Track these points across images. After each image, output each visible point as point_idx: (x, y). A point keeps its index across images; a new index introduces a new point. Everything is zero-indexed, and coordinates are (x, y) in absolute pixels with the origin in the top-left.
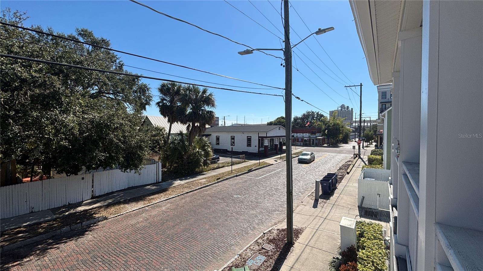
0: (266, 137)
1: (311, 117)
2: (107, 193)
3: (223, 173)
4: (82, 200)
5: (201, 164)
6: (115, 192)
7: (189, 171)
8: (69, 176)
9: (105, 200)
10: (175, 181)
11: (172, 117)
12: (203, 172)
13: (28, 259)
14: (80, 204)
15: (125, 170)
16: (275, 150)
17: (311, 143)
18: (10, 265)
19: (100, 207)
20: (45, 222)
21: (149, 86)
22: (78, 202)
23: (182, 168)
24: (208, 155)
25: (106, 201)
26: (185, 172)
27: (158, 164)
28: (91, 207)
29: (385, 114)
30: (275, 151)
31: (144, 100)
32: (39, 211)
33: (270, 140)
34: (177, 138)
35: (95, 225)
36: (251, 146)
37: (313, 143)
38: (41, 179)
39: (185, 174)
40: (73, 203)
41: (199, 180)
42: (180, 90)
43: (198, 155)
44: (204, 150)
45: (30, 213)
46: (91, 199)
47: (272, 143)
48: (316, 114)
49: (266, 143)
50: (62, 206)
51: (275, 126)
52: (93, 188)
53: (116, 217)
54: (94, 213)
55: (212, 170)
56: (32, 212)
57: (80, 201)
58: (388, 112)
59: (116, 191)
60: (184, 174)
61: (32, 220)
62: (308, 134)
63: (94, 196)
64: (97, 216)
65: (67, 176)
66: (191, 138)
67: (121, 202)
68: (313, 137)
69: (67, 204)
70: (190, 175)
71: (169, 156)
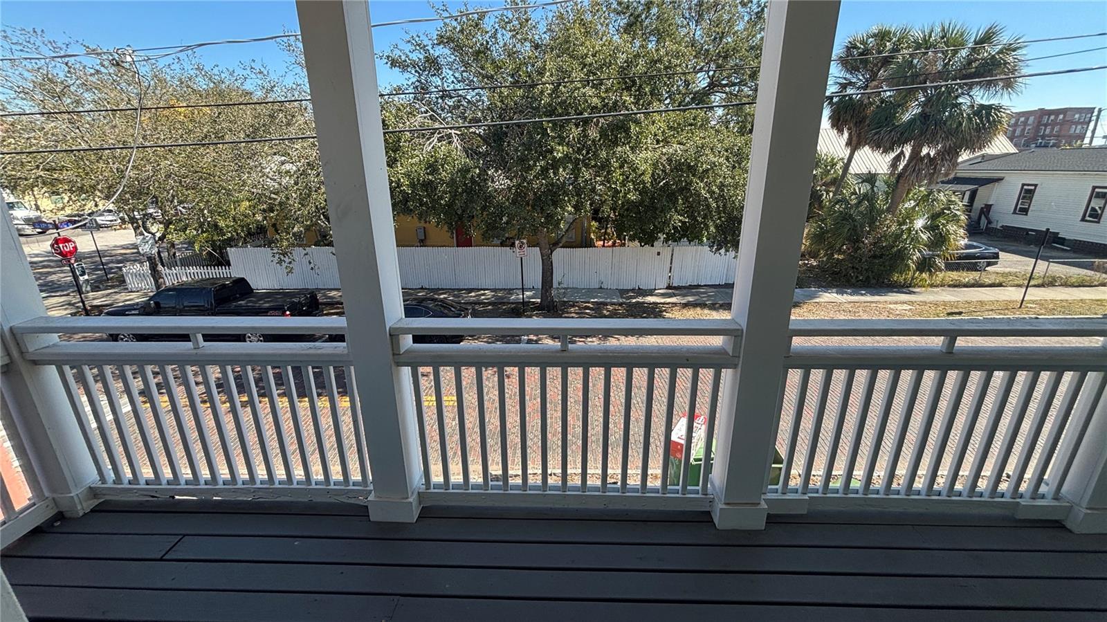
2: (690, 285)
3: (982, 303)
4: (655, 288)
5: (911, 264)
6: (702, 286)
7: (868, 277)
8: (643, 246)
9: (684, 296)
10: (825, 292)
11: (860, 131)
12: (914, 287)
13: (591, 340)
14: (651, 292)
15: (717, 250)
18: (577, 339)
19: (675, 304)
20: (612, 304)
22: (649, 288)
25: (686, 298)
26: (857, 277)
28: (663, 300)
32: (607, 289)
34: (859, 188)
38: (614, 245)
39: (858, 281)
40: (644, 288)
41: (890, 303)
45: (599, 288)
46: (667, 288)
50: (632, 288)
52: (670, 272)
54: (665, 310)
55: (949, 286)
56: (601, 288)
57: (652, 288)
59: (705, 285)
60: (853, 281)
61: (601, 297)
63: (671, 285)
64: (667, 315)
65: (641, 246)
66: (898, 191)
67: (706, 305)
69: (637, 288)
70: (867, 287)
71: (828, 232)
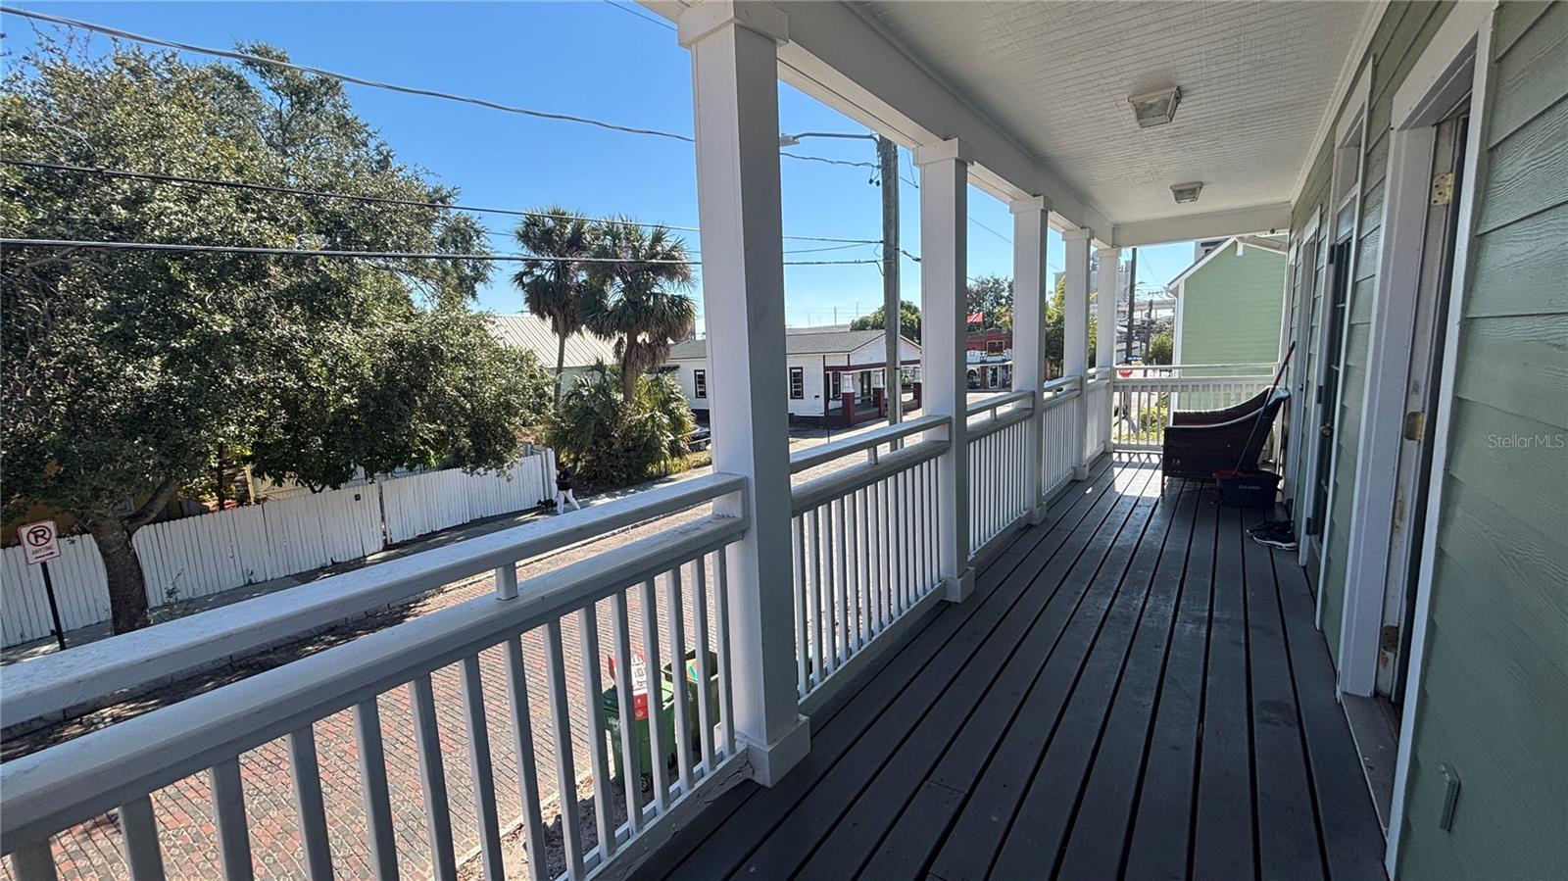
0: (848, 368)
1: (990, 297)
4: (362, 555)
5: (664, 450)
7: (630, 474)
8: (320, 491)
11: (565, 316)
12: (670, 474)
14: (359, 563)
15: (472, 470)
16: (874, 406)
17: (989, 379)
21: (479, 221)
22: (352, 557)
23: (609, 464)
24: (680, 425)
26: (620, 476)
27: (546, 454)
29: (1178, 286)
30: (877, 409)
31: (469, 266)
32: (266, 581)
33: (859, 377)
34: (586, 380)
35: (420, 604)
36: (802, 398)
37: (994, 380)
39: (622, 480)
40: (343, 560)
42: (584, 233)
43: (653, 427)
44: (670, 413)
45: (245, 586)
46: (384, 550)
47: (865, 386)
48: (1006, 285)
49: (849, 385)
50: (319, 567)
51: (876, 333)
52: (383, 523)
53: (465, 586)
55: (695, 467)
56: (250, 583)
57: (357, 556)
58: (1186, 280)
59: (443, 530)
60: (617, 481)
62: (977, 353)
63: (389, 543)
65: (314, 492)
66: (628, 379)
68: (993, 362)
69: (329, 563)
70: (634, 484)
71: (570, 431)
